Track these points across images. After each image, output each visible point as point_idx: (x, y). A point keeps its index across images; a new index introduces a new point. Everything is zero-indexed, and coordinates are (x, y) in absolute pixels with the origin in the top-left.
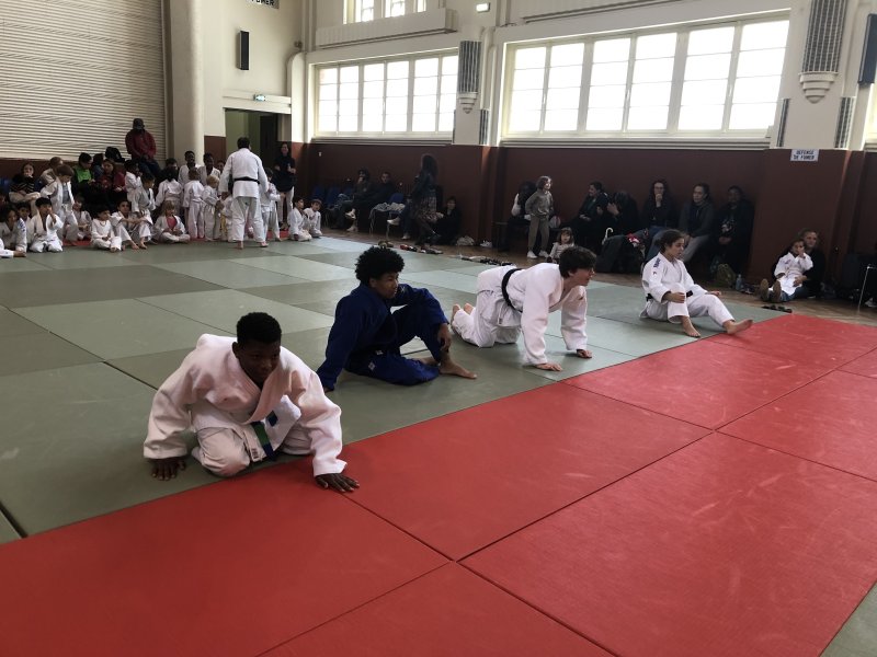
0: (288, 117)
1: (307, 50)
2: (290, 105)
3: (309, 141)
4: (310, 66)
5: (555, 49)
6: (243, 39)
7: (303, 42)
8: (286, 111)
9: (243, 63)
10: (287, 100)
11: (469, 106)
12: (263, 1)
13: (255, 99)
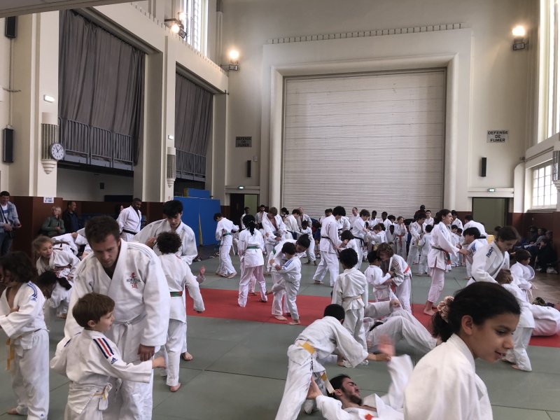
1: (527, 161)
2: (513, 193)
3: (525, 212)
4: (527, 169)
6: (484, 161)
7: (525, 157)
8: (510, 196)
9: (483, 173)
10: (512, 190)
12: (497, 140)
13: (488, 191)
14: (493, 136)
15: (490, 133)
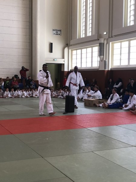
0: (64, 64)
1: (69, 46)
2: (64, 61)
3: (69, 71)
4: (70, 50)
5: (122, 43)
6: (51, 45)
7: (68, 44)
8: (63, 63)
9: (51, 51)
11: (102, 60)
12: (57, 34)
14: (55, 32)
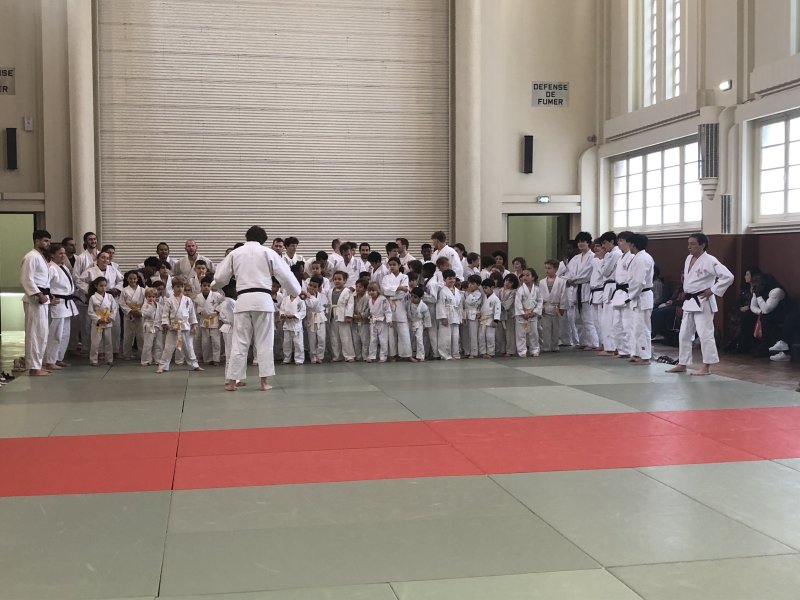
0: (578, 215)
1: (601, 144)
2: (580, 204)
4: (602, 160)
5: (792, 122)
6: (528, 141)
7: (597, 135)
8: (575, 210)
9: (527, 166)
10: (576, 198)
12: (550, 102)
13: (537, 201)
14: (542, 94)
15: (537, 87)
